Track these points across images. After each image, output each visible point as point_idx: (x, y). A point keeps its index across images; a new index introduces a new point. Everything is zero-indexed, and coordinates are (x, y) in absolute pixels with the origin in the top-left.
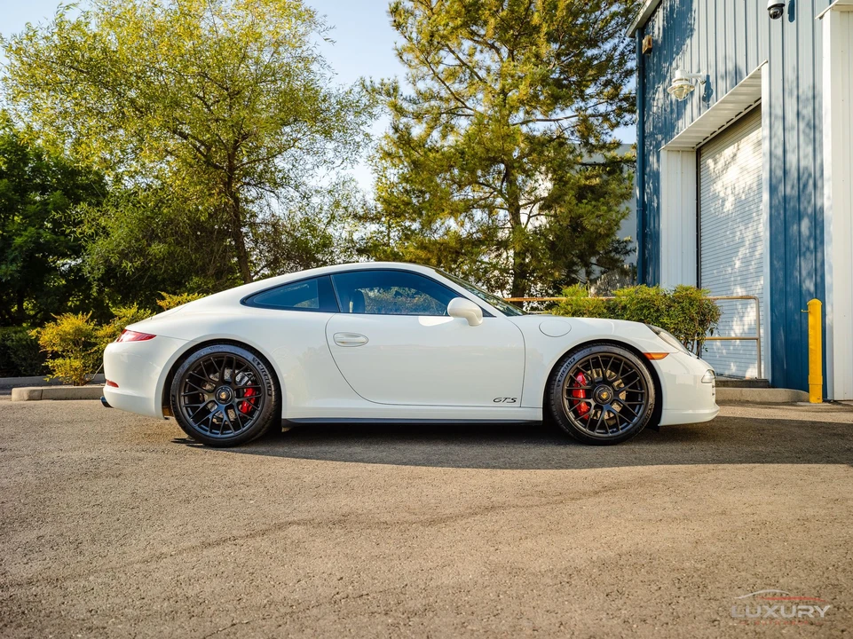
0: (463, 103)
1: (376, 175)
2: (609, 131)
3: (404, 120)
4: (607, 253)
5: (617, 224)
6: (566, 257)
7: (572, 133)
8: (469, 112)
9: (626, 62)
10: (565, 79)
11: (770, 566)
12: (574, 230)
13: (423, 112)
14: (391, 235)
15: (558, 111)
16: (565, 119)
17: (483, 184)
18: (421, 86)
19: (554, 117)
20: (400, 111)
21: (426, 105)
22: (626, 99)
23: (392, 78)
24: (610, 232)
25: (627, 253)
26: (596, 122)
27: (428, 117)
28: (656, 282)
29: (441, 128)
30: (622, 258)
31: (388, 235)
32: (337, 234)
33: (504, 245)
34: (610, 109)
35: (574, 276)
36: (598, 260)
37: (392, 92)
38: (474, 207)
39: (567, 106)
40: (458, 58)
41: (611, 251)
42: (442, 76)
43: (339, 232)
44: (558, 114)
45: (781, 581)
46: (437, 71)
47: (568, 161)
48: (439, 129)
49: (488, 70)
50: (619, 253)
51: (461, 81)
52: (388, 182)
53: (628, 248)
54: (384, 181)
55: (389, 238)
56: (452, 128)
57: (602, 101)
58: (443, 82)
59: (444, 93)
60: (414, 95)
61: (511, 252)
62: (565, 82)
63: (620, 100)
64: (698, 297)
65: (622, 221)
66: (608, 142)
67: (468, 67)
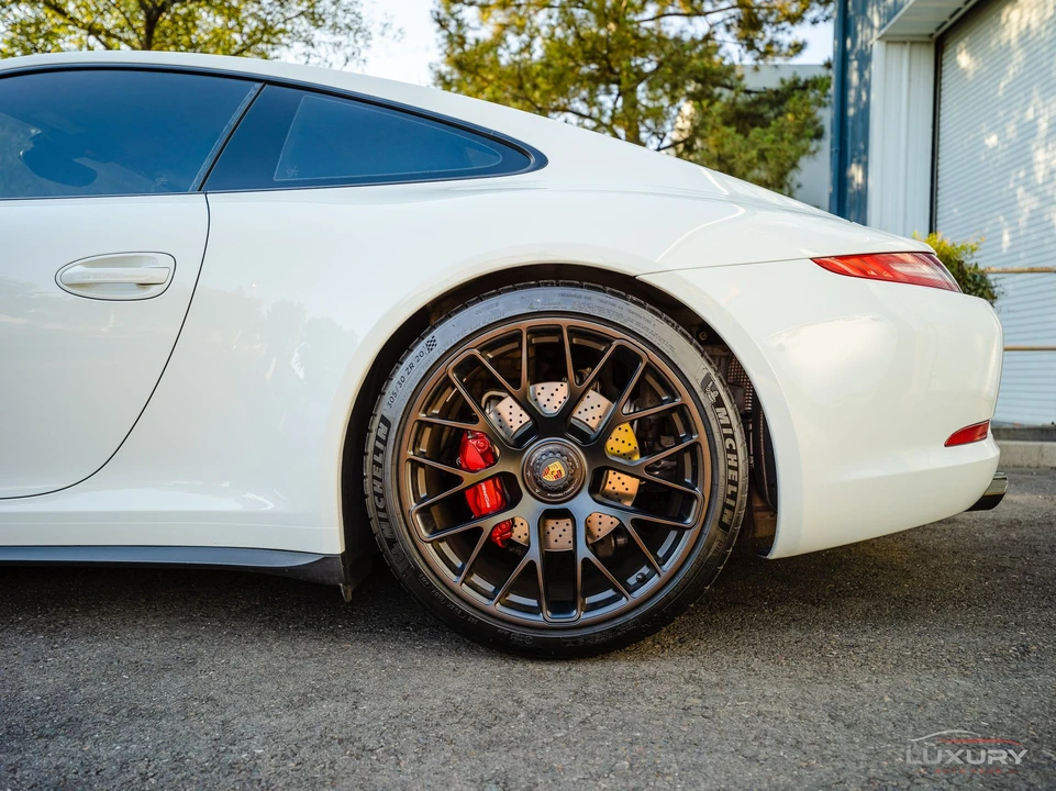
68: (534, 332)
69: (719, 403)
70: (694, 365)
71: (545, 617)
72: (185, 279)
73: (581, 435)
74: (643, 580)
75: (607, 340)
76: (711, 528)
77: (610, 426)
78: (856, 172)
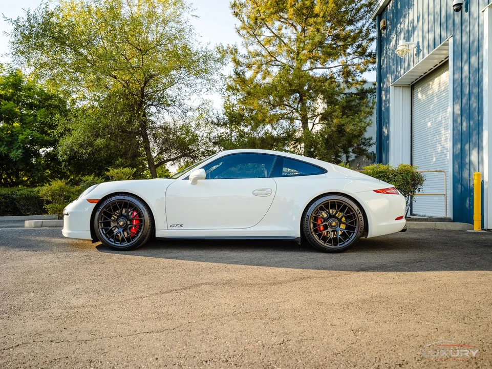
0: (275, 58)
1: (224, 100)
2: (360, 74)
3: (240, 68)
4: (358, 145)
5: (365, 130)
6: (335, 148)
7: (339, 75)
8: (278, 63)
9: (370, 33)
10: (334, 44)
11: (447, 302)
12: (340, 132)
13: (252, 63)
14: (233, 135)
15: (330, 62)
16: (334, 67)
17: (286, 105)
18: (251, 48)
19: (328, 66)
20: (238, 63)
21: (254, 59)
22: (370, 55)
23: (234, 44)
24: (361, 133)
25: (370, 145)
26: (352, 69)
27: (255, 67)
28: (387, 162)
29: (262, 73)
30: (367, 148)
31: (231, 135)
32: (201, 134)
33: (299, 141)
34: (360, 61)
35: (339, 159)
36: (353, 150)
37: (234, 52)
38: (282, 119)
39: (335, 60)
40: (272, 32)
41: (361, 145)
42: (263, 43)
43: (202, 132)
44: (330, 64)
45: (452, 307)
46: (260, 40)
47: (336, 92)
48: (261, 73)
49: (290, 38)
50: (365, 145)
51: (274, 45)
52: (231, 104)
53: (371, 143)
54: (228, 103)
55: (232, 137)
56: (269, 73)
57: (355, 56)
58: (264, 46)
59: (264, 53)
60: (246, 54)
61: (303, 145)
62: (334, 46)
63: (366, 56)
64: (411, 171)
65: (368, 127)
66: (360, 80)
67: (278, 37)
68: (331, 202)
69: (360, 213)
70: (356, 208)
71: (333, 247)
72: (273, 194)
73: (337, 218)
74: (348, 241)
75: (343, 203)
76: (359, 232)
77: (342, 217)
78: (385, 130)
